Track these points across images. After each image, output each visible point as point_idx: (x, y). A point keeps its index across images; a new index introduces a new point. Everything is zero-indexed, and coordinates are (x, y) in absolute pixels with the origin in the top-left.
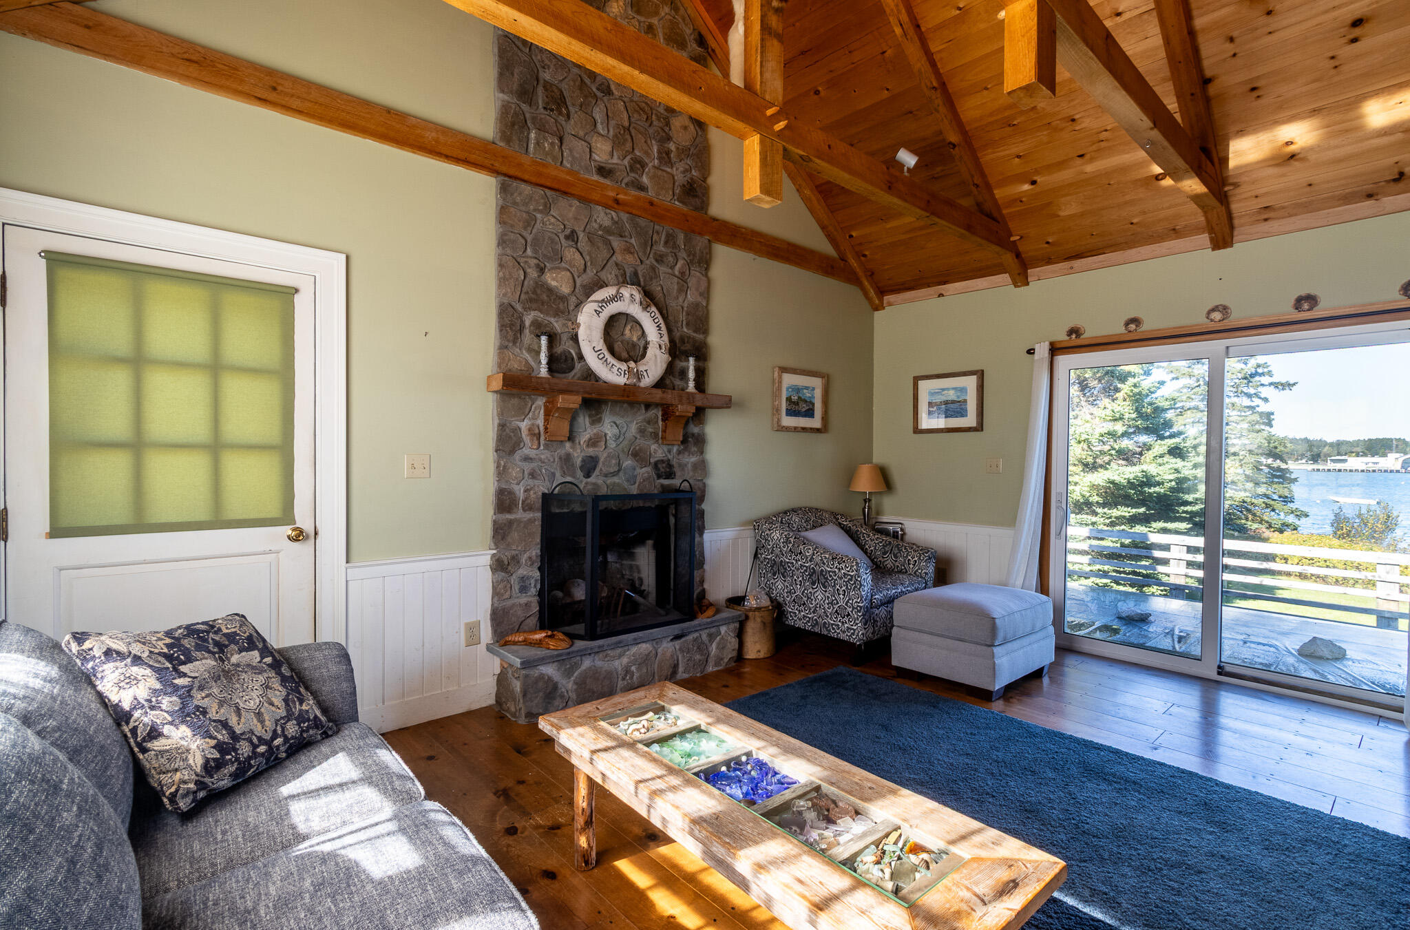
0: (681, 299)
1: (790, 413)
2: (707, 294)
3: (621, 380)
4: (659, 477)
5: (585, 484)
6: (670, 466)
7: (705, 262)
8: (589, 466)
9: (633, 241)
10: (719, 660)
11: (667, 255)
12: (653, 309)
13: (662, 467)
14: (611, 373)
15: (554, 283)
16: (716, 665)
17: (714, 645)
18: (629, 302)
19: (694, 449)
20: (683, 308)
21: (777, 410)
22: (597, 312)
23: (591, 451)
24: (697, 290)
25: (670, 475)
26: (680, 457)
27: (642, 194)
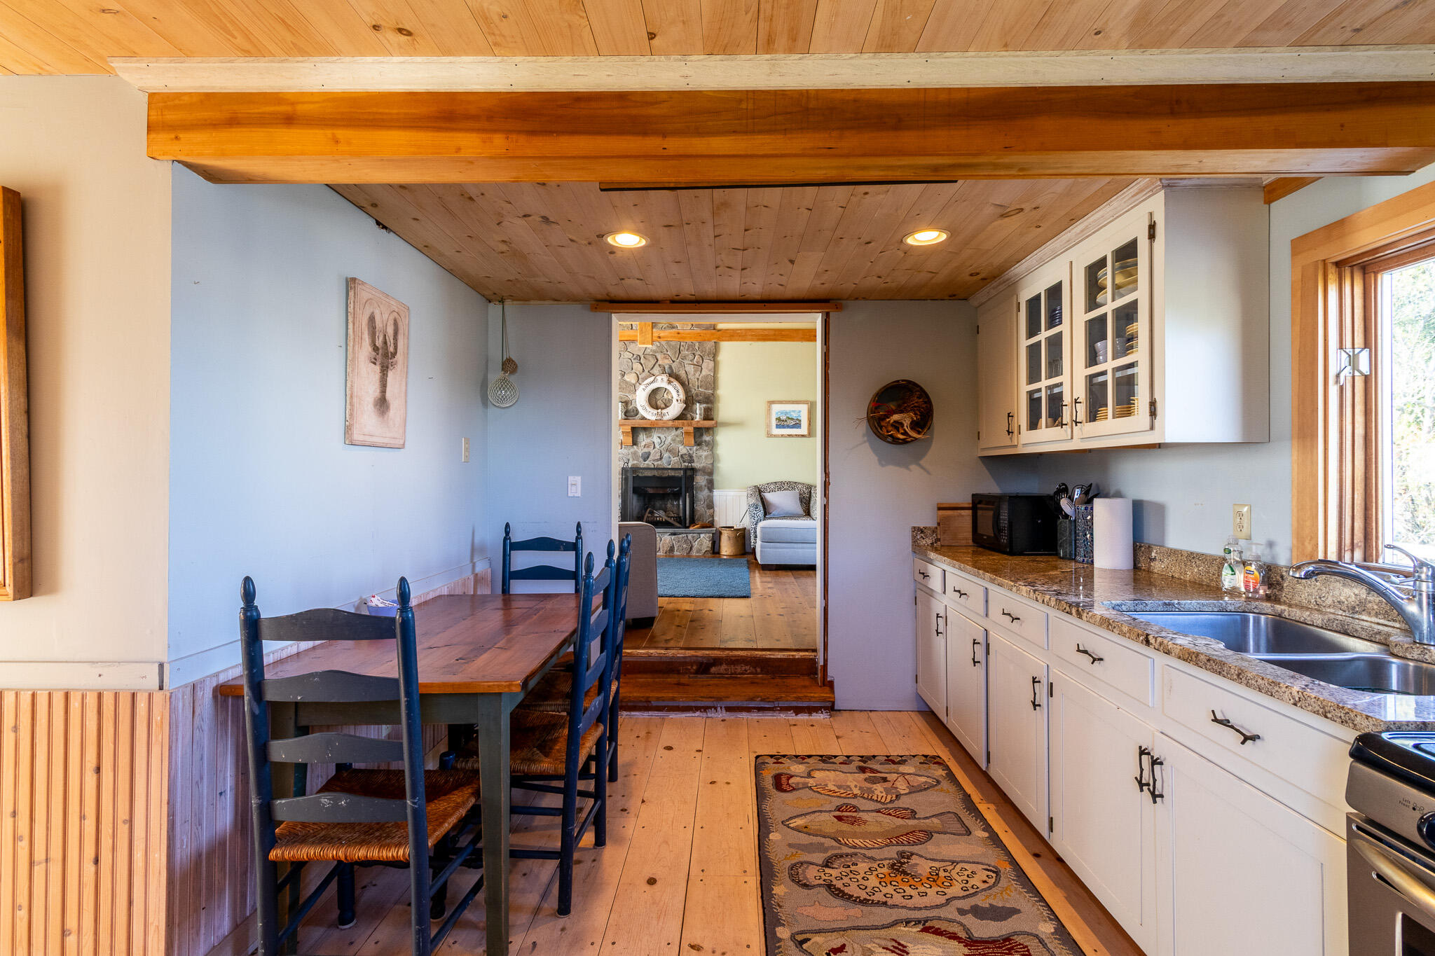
0: (697, 375)
1: (778, 426)
2: (715, 369)
3: (653, 418)
4: (684, 462)
5: (643, 465)
6: (691, 456)
7: (714, 355)
8: (646, 457)
9: (668, 353)
10: (699, 551)
11: (688, 355)
12: (676, 383)
13: (686, 458)
14: (650, 415)
15: (628, 380)
16: (697, 552)
17: (696, 543)
18: (662, 381)
19: (705, 448)
20: (698, 379)
21: (769, 426)
22: (644, 390)
23: (646, 450)
24: (707, 368)
25: (692, 461)
26: (698, 452)
27: (674, 330)
